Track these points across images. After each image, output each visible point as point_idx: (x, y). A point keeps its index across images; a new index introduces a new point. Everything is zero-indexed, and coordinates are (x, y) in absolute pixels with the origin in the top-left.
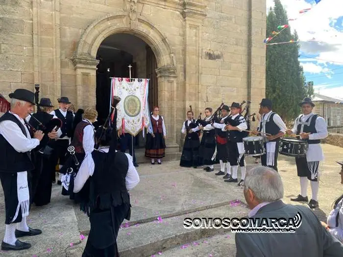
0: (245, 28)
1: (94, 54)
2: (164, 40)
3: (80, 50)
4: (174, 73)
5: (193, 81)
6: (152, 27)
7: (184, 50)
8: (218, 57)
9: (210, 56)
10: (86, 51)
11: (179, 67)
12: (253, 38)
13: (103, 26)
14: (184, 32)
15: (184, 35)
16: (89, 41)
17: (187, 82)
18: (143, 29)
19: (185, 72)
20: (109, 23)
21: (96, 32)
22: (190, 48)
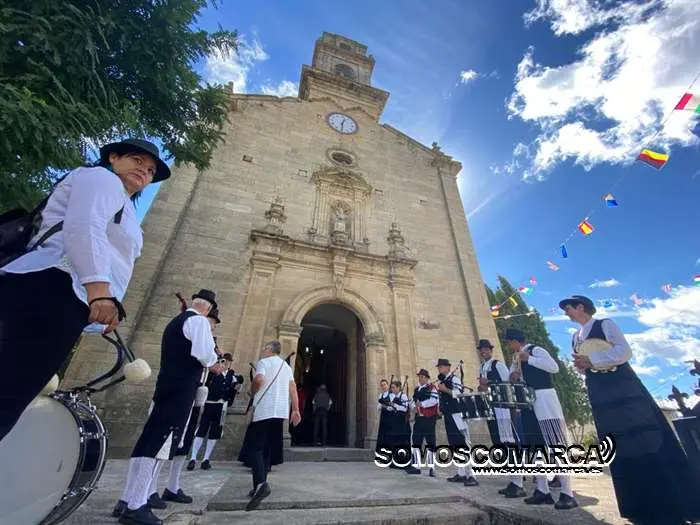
0: (461, 297)
1: (299, 321)
2: (371, 308)
3: (285, 319)
4: (383, 341)
5: (408, 352)
6: (359, 297)
7: (394, 319)
8: (435, 327)
9: (426, 326)
10: (291, 319)
11: (389, 336)
12: (473, 306)
13: (310, 296)
14: (393, 301)
15: (392, 304)
16: (295, 309)
17: (400, 352)
18: (349, 298)
19: (396, 341)
20: (316, 294)
21: (303, 301)
22: (399, 317)
